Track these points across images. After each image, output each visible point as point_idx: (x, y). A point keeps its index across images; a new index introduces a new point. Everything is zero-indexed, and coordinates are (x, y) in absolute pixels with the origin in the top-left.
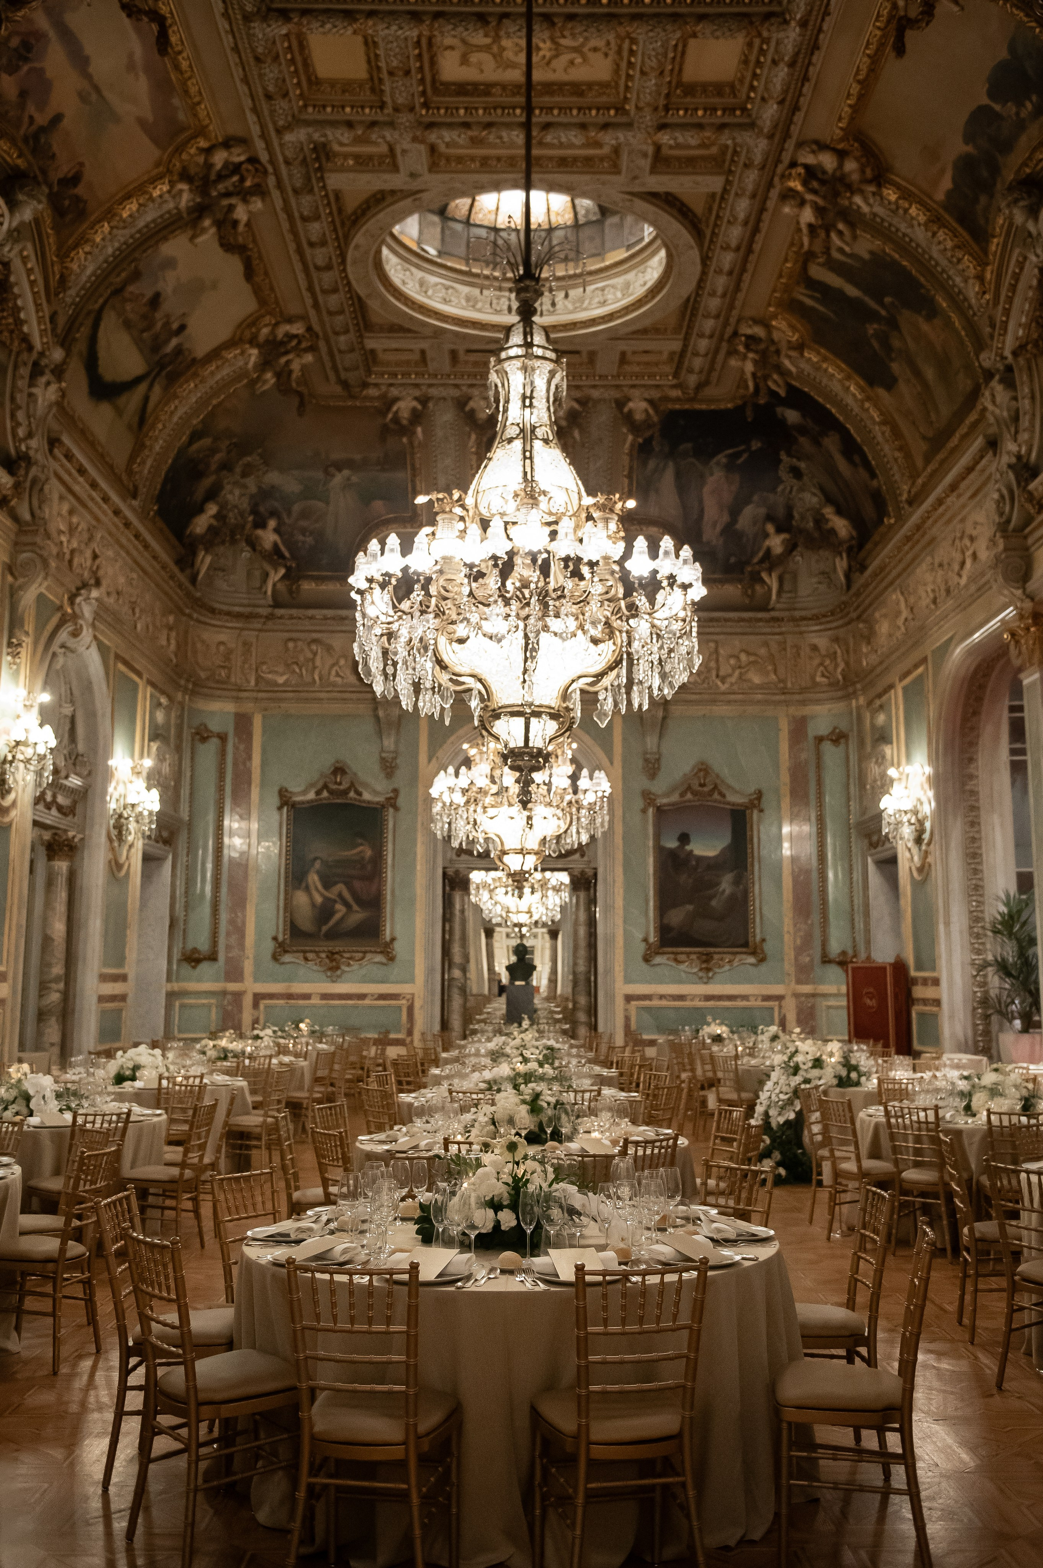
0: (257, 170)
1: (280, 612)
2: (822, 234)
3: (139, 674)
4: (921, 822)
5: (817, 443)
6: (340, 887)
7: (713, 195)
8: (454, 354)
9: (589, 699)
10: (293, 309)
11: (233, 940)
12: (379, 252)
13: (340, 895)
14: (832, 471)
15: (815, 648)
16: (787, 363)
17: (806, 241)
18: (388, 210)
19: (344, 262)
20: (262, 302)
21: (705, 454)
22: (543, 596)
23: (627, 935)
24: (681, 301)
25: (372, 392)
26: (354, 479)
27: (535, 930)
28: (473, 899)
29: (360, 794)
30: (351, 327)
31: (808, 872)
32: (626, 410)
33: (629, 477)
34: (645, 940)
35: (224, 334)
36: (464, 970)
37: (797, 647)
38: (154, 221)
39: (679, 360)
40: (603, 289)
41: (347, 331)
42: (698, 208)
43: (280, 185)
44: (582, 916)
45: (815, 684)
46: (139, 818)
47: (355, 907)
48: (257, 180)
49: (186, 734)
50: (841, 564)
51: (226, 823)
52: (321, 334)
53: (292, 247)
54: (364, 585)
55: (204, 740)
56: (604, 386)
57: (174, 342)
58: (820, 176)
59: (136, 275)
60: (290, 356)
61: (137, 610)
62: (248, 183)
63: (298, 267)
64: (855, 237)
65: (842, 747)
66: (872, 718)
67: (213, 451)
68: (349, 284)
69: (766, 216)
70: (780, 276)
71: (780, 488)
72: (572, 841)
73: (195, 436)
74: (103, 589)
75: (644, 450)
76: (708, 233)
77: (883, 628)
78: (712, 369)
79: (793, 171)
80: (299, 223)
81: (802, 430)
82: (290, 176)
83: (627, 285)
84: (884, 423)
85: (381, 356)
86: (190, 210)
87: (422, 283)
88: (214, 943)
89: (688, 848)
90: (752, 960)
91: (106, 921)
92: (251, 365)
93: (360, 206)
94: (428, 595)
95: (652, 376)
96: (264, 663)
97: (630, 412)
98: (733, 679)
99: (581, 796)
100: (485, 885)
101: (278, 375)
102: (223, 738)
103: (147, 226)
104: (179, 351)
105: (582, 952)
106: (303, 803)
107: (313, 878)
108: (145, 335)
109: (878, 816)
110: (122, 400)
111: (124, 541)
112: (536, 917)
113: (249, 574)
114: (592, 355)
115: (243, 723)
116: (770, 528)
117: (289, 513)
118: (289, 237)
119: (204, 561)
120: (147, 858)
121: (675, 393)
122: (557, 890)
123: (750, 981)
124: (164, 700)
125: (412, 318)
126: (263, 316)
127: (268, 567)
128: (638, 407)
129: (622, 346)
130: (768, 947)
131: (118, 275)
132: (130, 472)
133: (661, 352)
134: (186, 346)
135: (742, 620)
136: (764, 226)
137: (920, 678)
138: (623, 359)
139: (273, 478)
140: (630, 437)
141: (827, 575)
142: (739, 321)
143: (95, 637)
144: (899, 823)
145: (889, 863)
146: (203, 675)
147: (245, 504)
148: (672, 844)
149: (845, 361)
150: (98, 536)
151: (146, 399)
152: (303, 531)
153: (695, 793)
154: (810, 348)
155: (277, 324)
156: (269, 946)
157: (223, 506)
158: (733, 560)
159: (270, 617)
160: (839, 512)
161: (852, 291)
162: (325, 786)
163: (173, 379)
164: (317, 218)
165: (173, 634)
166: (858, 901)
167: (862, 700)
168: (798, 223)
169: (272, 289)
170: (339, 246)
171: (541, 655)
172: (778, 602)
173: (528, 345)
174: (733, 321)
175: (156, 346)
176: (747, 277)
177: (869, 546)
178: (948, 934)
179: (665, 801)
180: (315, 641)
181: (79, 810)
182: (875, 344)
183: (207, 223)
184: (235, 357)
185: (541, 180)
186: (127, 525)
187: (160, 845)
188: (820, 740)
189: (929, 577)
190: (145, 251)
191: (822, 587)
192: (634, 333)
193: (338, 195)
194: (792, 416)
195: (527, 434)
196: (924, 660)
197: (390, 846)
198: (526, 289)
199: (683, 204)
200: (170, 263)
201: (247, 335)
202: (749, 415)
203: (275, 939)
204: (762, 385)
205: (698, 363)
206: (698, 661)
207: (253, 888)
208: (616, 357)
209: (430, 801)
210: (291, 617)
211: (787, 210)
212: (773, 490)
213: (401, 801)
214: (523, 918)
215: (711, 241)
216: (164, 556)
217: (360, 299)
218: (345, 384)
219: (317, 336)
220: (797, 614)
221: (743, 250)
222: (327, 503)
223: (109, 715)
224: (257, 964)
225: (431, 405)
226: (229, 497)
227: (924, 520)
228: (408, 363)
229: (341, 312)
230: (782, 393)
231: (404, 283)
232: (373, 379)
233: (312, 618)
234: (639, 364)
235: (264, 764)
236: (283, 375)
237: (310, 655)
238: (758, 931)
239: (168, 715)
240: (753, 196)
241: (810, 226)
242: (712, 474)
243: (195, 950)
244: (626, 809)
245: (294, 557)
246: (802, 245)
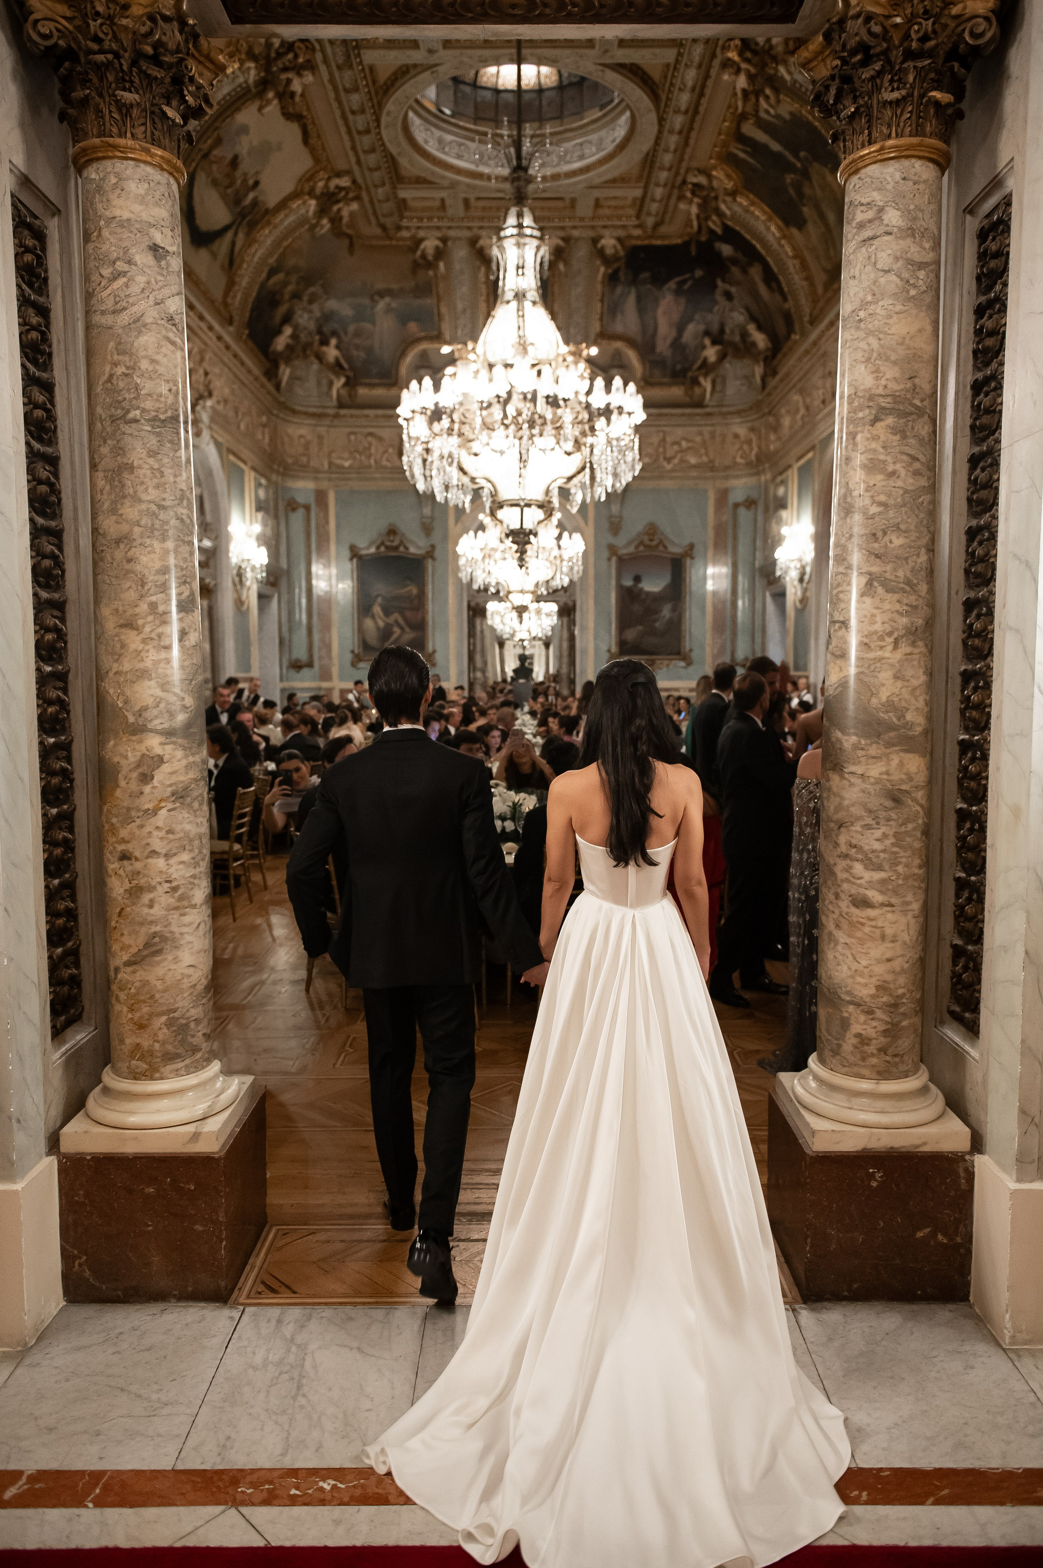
0: (307, 47)
1: (343, 412)
2: (753, 99)
3: (245, 462)
4: (803, 568)
5: (745, 271)
6: (396, 616)
7: (668, 66)
8: (466, 202)
9: (564, 493)
10: (341, 165)
11: (323, 652)
12: (406, 116)
13: (396, 622)
14: (754, 294)
15: (736, 436)
16: (723, 207)
17: (740, 104)
18: (413, 81)
19: (379, 126)
20: (317, 160)
21: (659, 281)
22: (532, 424)
23: (597, 648)
24: (643, 155)
25: (405, 234)
26: (394, 305)
27: (534, 643)
28: (489, 622)
29: (406, 548)
30: (387, 181)
31: (724, 602)
32: (599, 246)
33: (602, 301)
34: (609, 651)
35: (289, 188)
36: (484, 671)
37: (724, 436)
38: (229, 94)
39: (640, 204)
40: (581, 144)
41: (383, 184)
42: (656, 76)
43: (326, 61)
44: (565, 635)
45: (736, 464)
46: (253, 568)
47: (407, 630)
48: (308, 57)
49: (281, 507)
50: (759, 370)
51: (314, 568)
52: (363, 186)
53: (338, 113)
54: (409, 415)
55: (294, 510)
56: (582, 227)
57: (251, 196)
58: (753, 46)
59: (219, 141)
60: (340, 205)
61: (240, 414)
62: (301, 60)
63: (343, 130)
64: (778, 101)
65: (752, 511)
66: (775, 490)
67: (285, 284)
68: (383, 145)
69: (710, 83)
70: (720, 134)
71: (716, 309)
72: (557, 583)
73: (272, 272)
74: (214, 399)
75: (612, 279)
76: (664, 97)
77: (786, 421)
78: (665, 212)
79: (732, 43)
80: (342, 94)
81: (734, 261)
82: (334, 53)
83: (601, 140)
84: (795, 257)
85: (411, 204)
86: (257, 84)
87: (440, 141)
88: (311, 656)
89: (640, 585)
90: (682, 664)
91: (236, 640)
92: (311, 213)
93: (389, 78)
94: (453, 421)
95: (619, 218)
96: (333, 451)
97: (603, 248)
98: (676, 461)
99: (563, 552)
100: (498, 613)
101: (332, 221)
102: (307, 508)
103: (224, 99)
104: (255, 203)
105: (565, 660)
106: (367, 555)
107: (377, 609)
108: (229, 191)
109: (774, 563)
110: (215, 246)
111: (226, 360)
112: (533, 635)
113: (319, 383)
114: (573, 201)
115: (321, 497)
116: (707, 342)
117: (346, 333)
118: (335, 105)
119: (285, 373)
120: (261, 596)
121: (637, 232)
122: (548, 615)
123: (680, 678)
124: (263, 481)
125: (433, 173)
126: (318, 172)
127: (332, 377)
128: (609, 243)
129: (597, 193)
130: (694, 655)
131: (205, 142)
132: (226, 304)
133: (626, 198)
134: (261, 198)
135: (683, 415)
136: (708, 91)
137: (809, 463)
138: (597, 204)
139: (332, 304)
140: (602, 269)
141: (748, 378)
142: (688, 170)
143: (212, 437)
144: (788, 568)
145: (780, 596)
146: (290, 461)
147: (312, 326)
148: (628, 583)
149: (769, 206)
150: (208, 356)
151: (233, 243)
152: (357, 347)
153: (646, 546)
154: (741, 194)
155: (329, 179)
156: (349, 657)
157: (296, 328)
158: (678, 367)
159: (336, 416)
160: (760, 328)
161: (775, 147)
162: (382, 543)
163: (252, 226)
164: (356, 89)
165: (266, 430)
166: (758, 623)
167: (769, 476)
168: (734, 88)
169: (324, 149)
170: (375, 113)
171: (530, 464)
172: (710, 400)
173: (520, 226)
174: (682, 171)
175: (237, 201)
176: (693, 135)
177: (779, 356)
178: (817, 645)
179: (624, 551)
180: (371, 434)
181: (211, 563)
182: (792, 192)
183: (271, 95)
184: (299, 206)
185: (532, 55)
186: (228, 347)
187: (269, 587)
188: (736, 505)
189: (820, 383)
190: (224, 120)
191: (744, 388)
192: (606, 182)
193: (372, 68)
194: (726, 250)
195: (520, 296)
196: (813, 448)
197: (430, 587)
198: (518, 179)
199: (644, 73)
200: (244, 130)
201: (307, 188)
202: (693, 251)
203: (352, 652)
204: (704, 225)
205: (654, 207)
206: (638, 467)
207: (335, 617)
208: (592, 203)
209: (456, 557)
210: (352, 416)
211: (726, 77)
212: (710, 310)
213: (437, 553)
214: (525, 635)
215: (666, 105)
216: (256, 371)
217: (392, 156)
218: (384, 228)
219: (360, 188)
220: (725, 410)
221: (690, 113)
222: (374, 324)
223: (226, 493)
224: (341, 668)
225: (450, 243)
226: (300, 321)
227: (820, 337)
228: (431, 209)
229: (378, 169)
230: (719, 231)
231: (426, 142)
232: (405, 223)
233: (367, 416)
234: (609, 207)
235: (338, 526)
236: (336, 220)
237: (366, 445)
238: (687, 644)
239: (267, 492)
240: (700, 66)
241: (744, 91)
242: (664, 297)
243: (297, 660)
244: (597, 559)
245: (352, 368)
246: (737, 108)
